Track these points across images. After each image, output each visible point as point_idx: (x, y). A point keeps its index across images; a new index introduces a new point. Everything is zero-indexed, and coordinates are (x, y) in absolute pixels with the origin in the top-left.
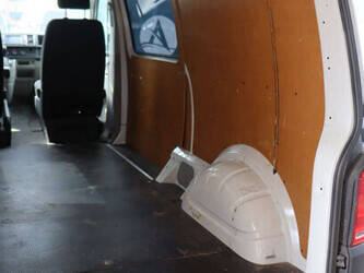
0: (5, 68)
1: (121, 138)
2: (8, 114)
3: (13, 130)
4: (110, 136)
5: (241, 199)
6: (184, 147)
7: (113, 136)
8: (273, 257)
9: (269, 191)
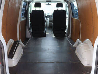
0: (45, 20)
1: (70, 36)
2: (46, 30)
3: (47, 33)
4: (67, 36)
5: (84, 51)
6: (79, 39)
7: (68, 36)
8: (89, 65)
9: (91, 50)
